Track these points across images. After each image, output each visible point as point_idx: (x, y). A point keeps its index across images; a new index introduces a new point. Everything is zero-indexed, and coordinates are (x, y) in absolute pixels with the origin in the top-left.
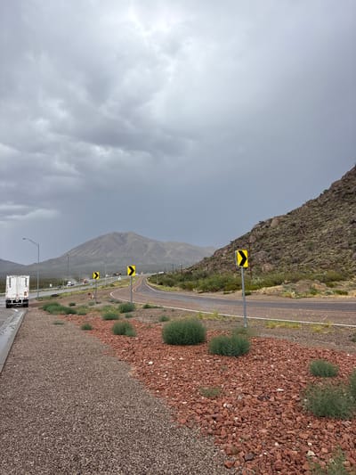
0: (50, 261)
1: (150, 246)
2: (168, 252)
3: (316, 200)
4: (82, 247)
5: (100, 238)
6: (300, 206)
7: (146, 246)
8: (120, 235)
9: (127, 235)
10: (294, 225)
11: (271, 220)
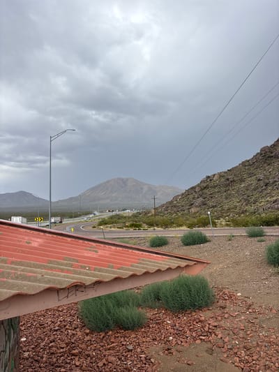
0: (71, 199)
1: (145, 188)
2: (159, 194)
3: (248, 161)
4: (93, 189)
5: (108, 182)
6: (238, 165)
7: (142, 189)
8: (122, 180)
9: (127, 179)
10: (228, 179)
11: (214, 175)
